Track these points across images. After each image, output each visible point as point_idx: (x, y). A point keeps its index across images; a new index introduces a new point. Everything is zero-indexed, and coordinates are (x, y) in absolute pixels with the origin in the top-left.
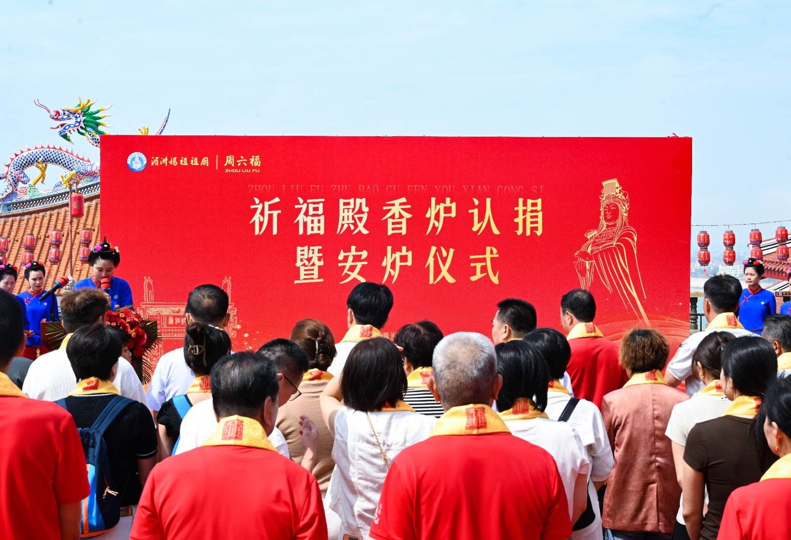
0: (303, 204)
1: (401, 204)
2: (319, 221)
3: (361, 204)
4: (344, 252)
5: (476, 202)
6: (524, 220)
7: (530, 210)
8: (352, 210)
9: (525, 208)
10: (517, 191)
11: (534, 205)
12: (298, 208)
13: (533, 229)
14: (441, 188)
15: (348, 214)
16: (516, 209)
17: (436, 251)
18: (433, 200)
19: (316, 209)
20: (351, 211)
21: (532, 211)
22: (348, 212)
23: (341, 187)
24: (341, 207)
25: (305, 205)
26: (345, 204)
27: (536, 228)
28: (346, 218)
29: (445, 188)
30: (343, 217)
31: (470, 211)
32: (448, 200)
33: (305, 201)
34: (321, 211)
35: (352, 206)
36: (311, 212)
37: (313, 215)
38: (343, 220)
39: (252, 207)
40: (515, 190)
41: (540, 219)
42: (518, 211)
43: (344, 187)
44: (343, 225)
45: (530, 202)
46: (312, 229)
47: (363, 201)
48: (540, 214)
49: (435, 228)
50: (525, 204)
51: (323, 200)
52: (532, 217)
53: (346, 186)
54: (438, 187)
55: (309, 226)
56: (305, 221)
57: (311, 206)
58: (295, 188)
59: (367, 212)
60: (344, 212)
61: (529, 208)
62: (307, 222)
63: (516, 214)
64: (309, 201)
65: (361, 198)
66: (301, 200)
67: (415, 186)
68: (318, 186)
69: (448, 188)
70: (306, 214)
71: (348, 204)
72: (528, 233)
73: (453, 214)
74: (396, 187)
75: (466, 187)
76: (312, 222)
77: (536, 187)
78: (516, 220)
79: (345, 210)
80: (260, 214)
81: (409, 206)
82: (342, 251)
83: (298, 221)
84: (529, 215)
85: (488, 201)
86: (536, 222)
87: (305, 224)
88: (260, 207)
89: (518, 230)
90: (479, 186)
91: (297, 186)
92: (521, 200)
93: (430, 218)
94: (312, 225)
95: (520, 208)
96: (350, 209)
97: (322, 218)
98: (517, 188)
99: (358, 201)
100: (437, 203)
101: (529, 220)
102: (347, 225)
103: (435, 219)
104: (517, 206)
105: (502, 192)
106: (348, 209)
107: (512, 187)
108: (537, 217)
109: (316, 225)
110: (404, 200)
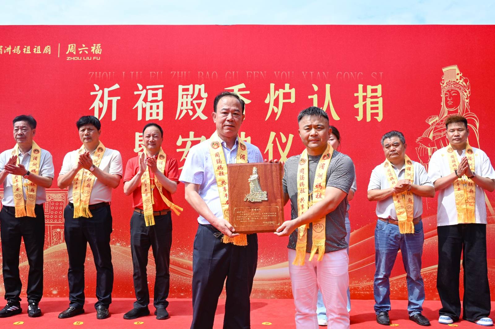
0: (142, 90)
1: (240, 90)
2: (158, 107)
3: (200, 90)
4: (182, 138)
5: (316, 88)
6: (365, 106)
7: (370, 96)
8: (191, 96)
9: (365, 94)
10: (357, 77)
11: (374, 91)
12: (137, 95)
13: (373, 115)
14: (280, 74)
15: (187, 100)
16: (356, 95)
17: (276, 136)
18: (272, 86)
19: (155, 95)
20: (189, 97)
21: (372, 97)
22: (187, 98)
23: (180, 73)
24: (180, 93)
25: (145, 91)
26: (184, 90)
27: (377, 114)
28: (185, 104)
29: (284, 74)
30: (182, 103)
31: (310, 97)
32: (287, 86)
33: (144, 88)
34: (160, 97)
35: (191, 92)
36: (150, 98)
37: (152, 101)
38: (182, 106)
39: (92, 93)
40: (355, 77)
41: (380, 105)
42: (358, 97)
43: (184, 73)
44: (181, 111)
45: (369, 88)
46: (151, 115)
47: (202, 87)
48: (380, 100)
49: (274, 114)
50: (365, 90)
51: (162, 86)
52: (372, 103)
53: (185, 72)
54: (277, 73)
55: (148, 112)
56: (144, 107)
57: (150, 92)
58: (135, 74)
59: (206, 98)
60: (183, 98)
61: (369, 94)
62: (146, 108)
63: (356, 100)
64: (148, 87)
65: (200, 84)
66: (140, 87)
67: (254, 72)
68: (158, 72)
69: (287, 73)
70: (145, 100)
71: (187, 90)
72: (369, 119)
73: (293, 100)
74: (235, 74)
75: (305, 73)
76: (151, 108)
77: (376, 73)
78: (356, 106)
79: (184, 96)
80: (100, 100)
81: (248, 92)
82: (180, 136)
83: (137, 107)
84: (369, 101)
85: (328, 86)
86: (377, 108)
87: (144, 110)
88: (100, 93)
89: (358, 116)
90: (319, 73)
91: (137, 72)
92: (361, 86)
93: (269, 104)
94: (151, 111)
95: (360, 94)
96: (189, 94)
97: (161, 104)
98: (357, 74)
99: (197, 87)
100: (276, 89)
101: (369, 106)
102: (186, 111)
103: (274, 105)
104: (358, 92)
105: (341, 78)
106: (187, 95)
107: (352, 73)
108: (377, 103)
109: (154, 111)
110: (243, 86)
